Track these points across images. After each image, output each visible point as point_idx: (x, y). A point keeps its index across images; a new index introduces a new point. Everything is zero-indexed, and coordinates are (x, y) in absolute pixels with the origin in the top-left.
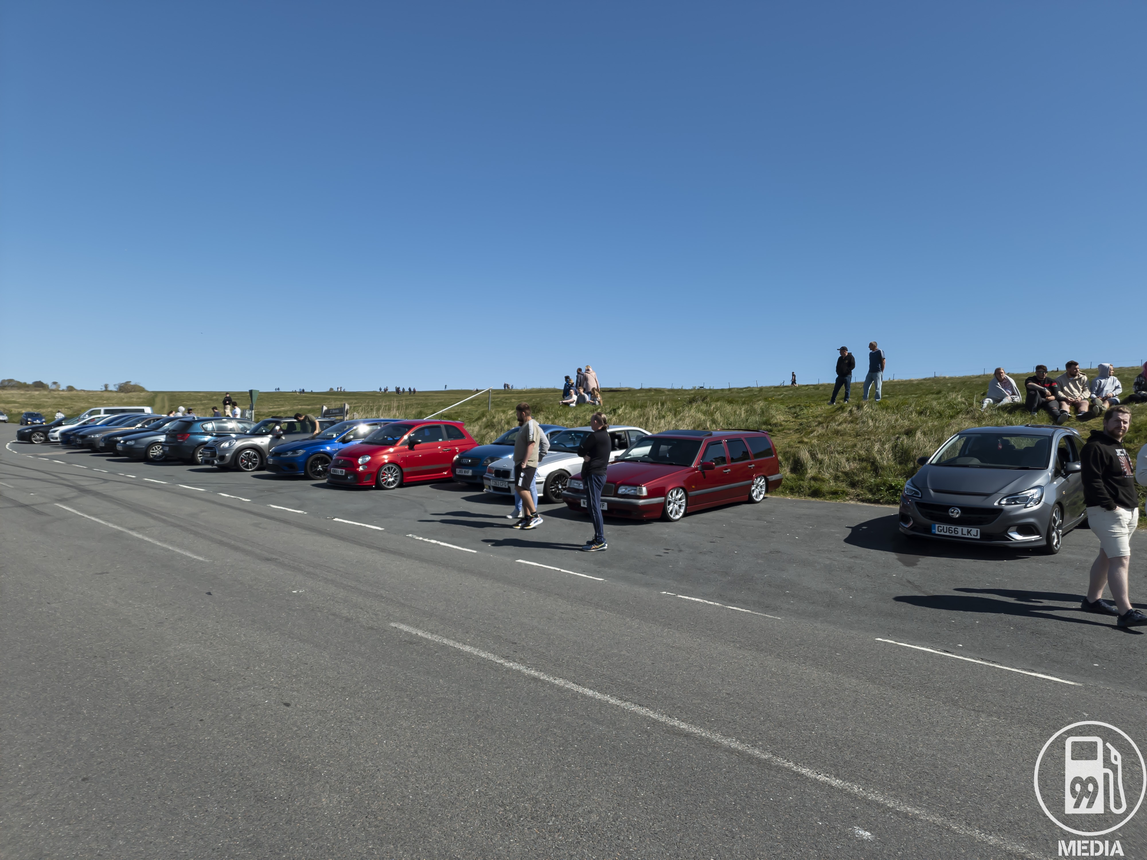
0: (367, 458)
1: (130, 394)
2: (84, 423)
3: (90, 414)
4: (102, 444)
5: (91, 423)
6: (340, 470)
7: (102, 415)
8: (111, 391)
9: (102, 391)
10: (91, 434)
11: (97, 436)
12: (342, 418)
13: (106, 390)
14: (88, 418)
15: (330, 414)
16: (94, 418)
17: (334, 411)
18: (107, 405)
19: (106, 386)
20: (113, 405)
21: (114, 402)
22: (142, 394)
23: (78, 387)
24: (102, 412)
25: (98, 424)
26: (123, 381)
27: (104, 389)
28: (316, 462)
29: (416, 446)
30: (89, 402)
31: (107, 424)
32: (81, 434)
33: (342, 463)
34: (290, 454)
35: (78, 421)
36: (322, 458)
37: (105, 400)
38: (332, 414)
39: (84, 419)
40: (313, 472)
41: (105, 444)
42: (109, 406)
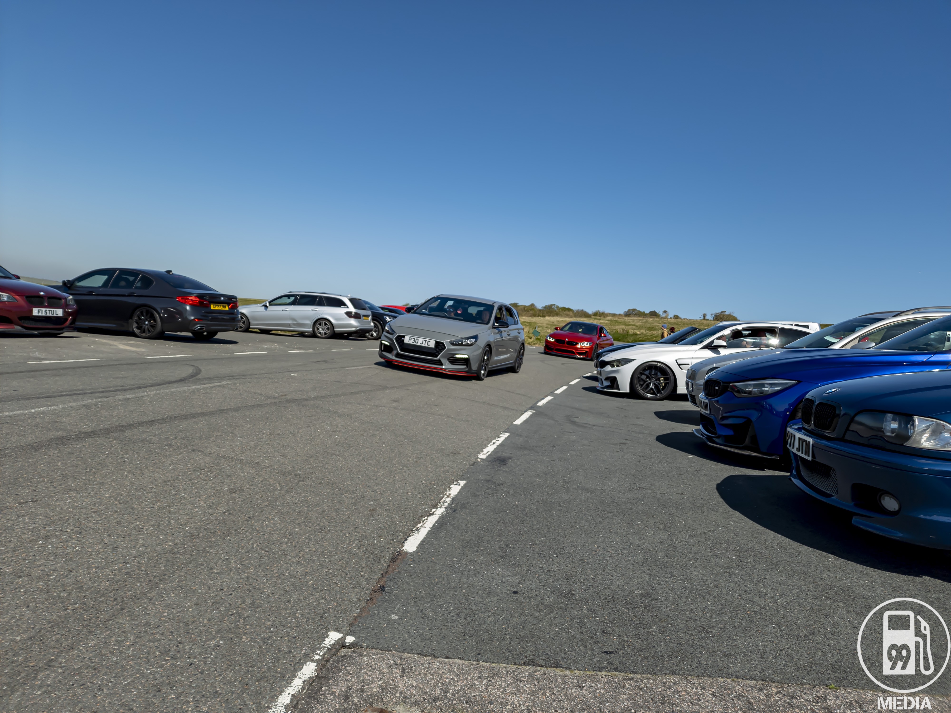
8: (708, 320)
23: (682, 316)
27: (702, 318)
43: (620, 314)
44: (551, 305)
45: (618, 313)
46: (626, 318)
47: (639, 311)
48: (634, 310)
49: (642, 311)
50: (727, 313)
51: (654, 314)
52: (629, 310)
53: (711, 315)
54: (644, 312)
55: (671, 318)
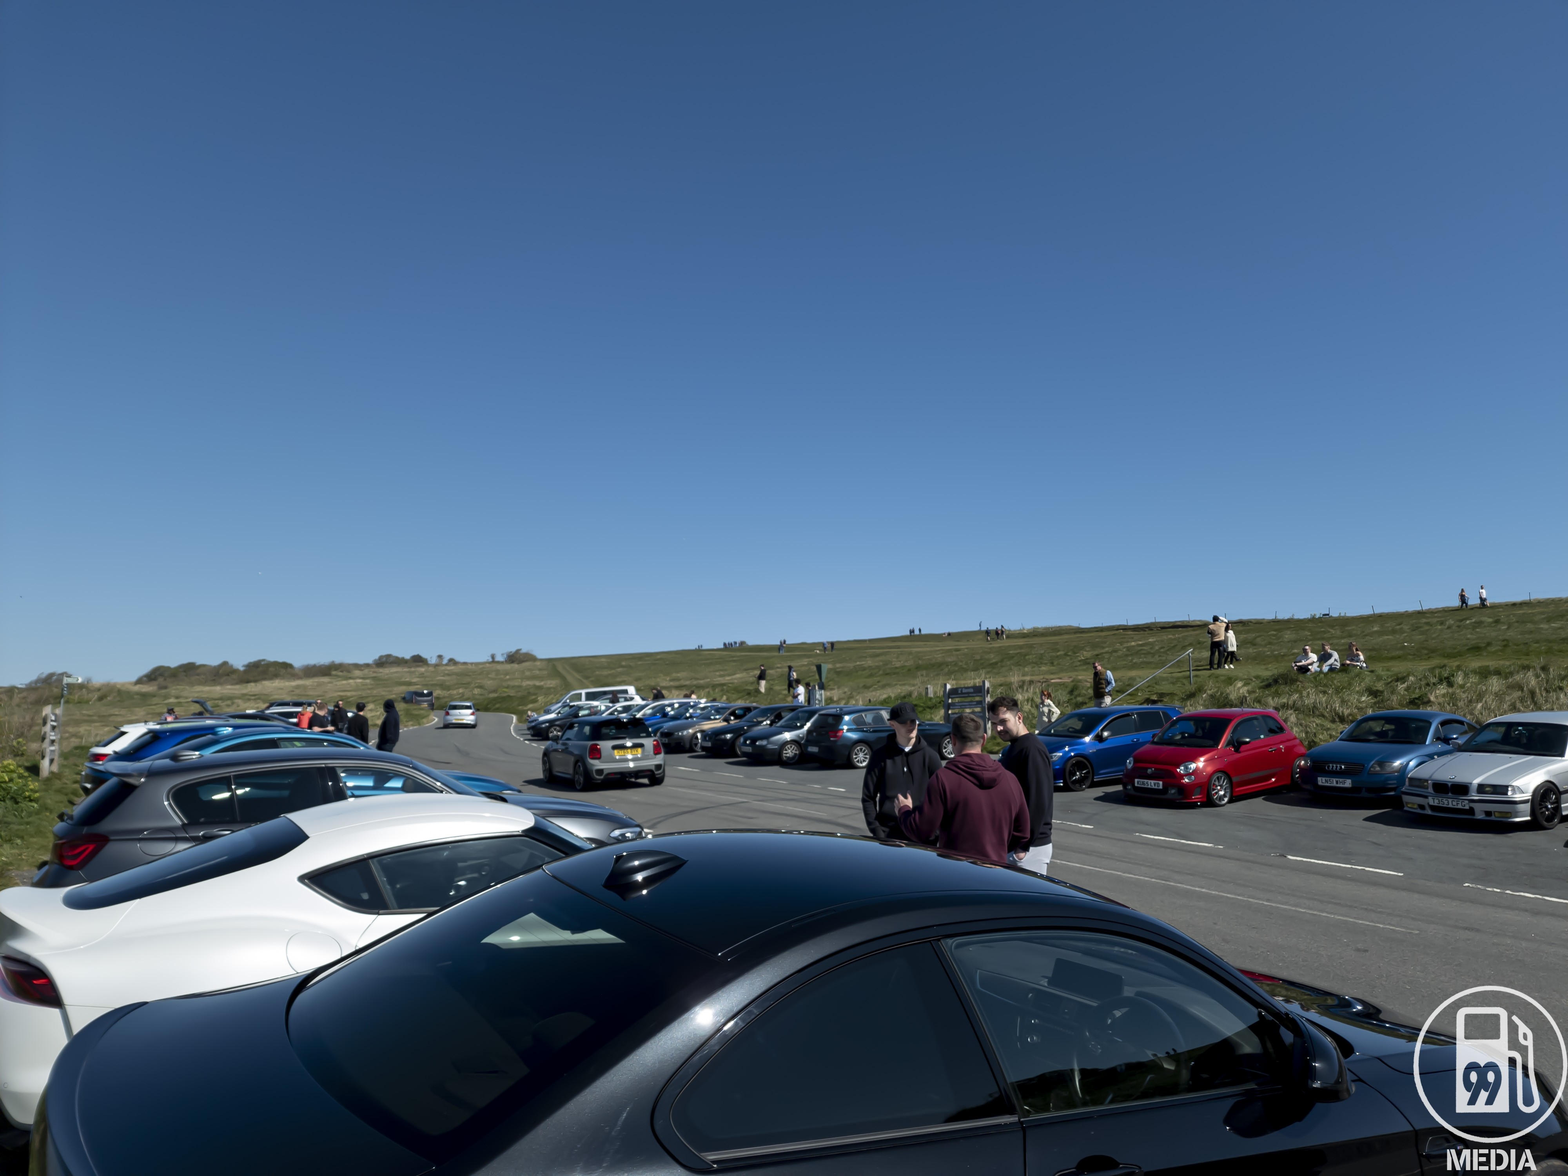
1: (520, 665)
8: (498, 662)
9: (489, 663)
13: (493, 661)
19: (493, 656)
22: (538, 663)
23: (460, 659)
26: (513, 649)
27: (491, 660)
33: (1153, 773)
43: (367, 665)
44: (260, 661)
45: (361, 662)
46: (381, 670)
47: (397, 658)
48: (389, 656)
49: (400, 655)
50: (524, 651)
51: (418, 660)
52: (381, 657)
53: (502, 655)
54: (403, 658)
55: (446, 665)
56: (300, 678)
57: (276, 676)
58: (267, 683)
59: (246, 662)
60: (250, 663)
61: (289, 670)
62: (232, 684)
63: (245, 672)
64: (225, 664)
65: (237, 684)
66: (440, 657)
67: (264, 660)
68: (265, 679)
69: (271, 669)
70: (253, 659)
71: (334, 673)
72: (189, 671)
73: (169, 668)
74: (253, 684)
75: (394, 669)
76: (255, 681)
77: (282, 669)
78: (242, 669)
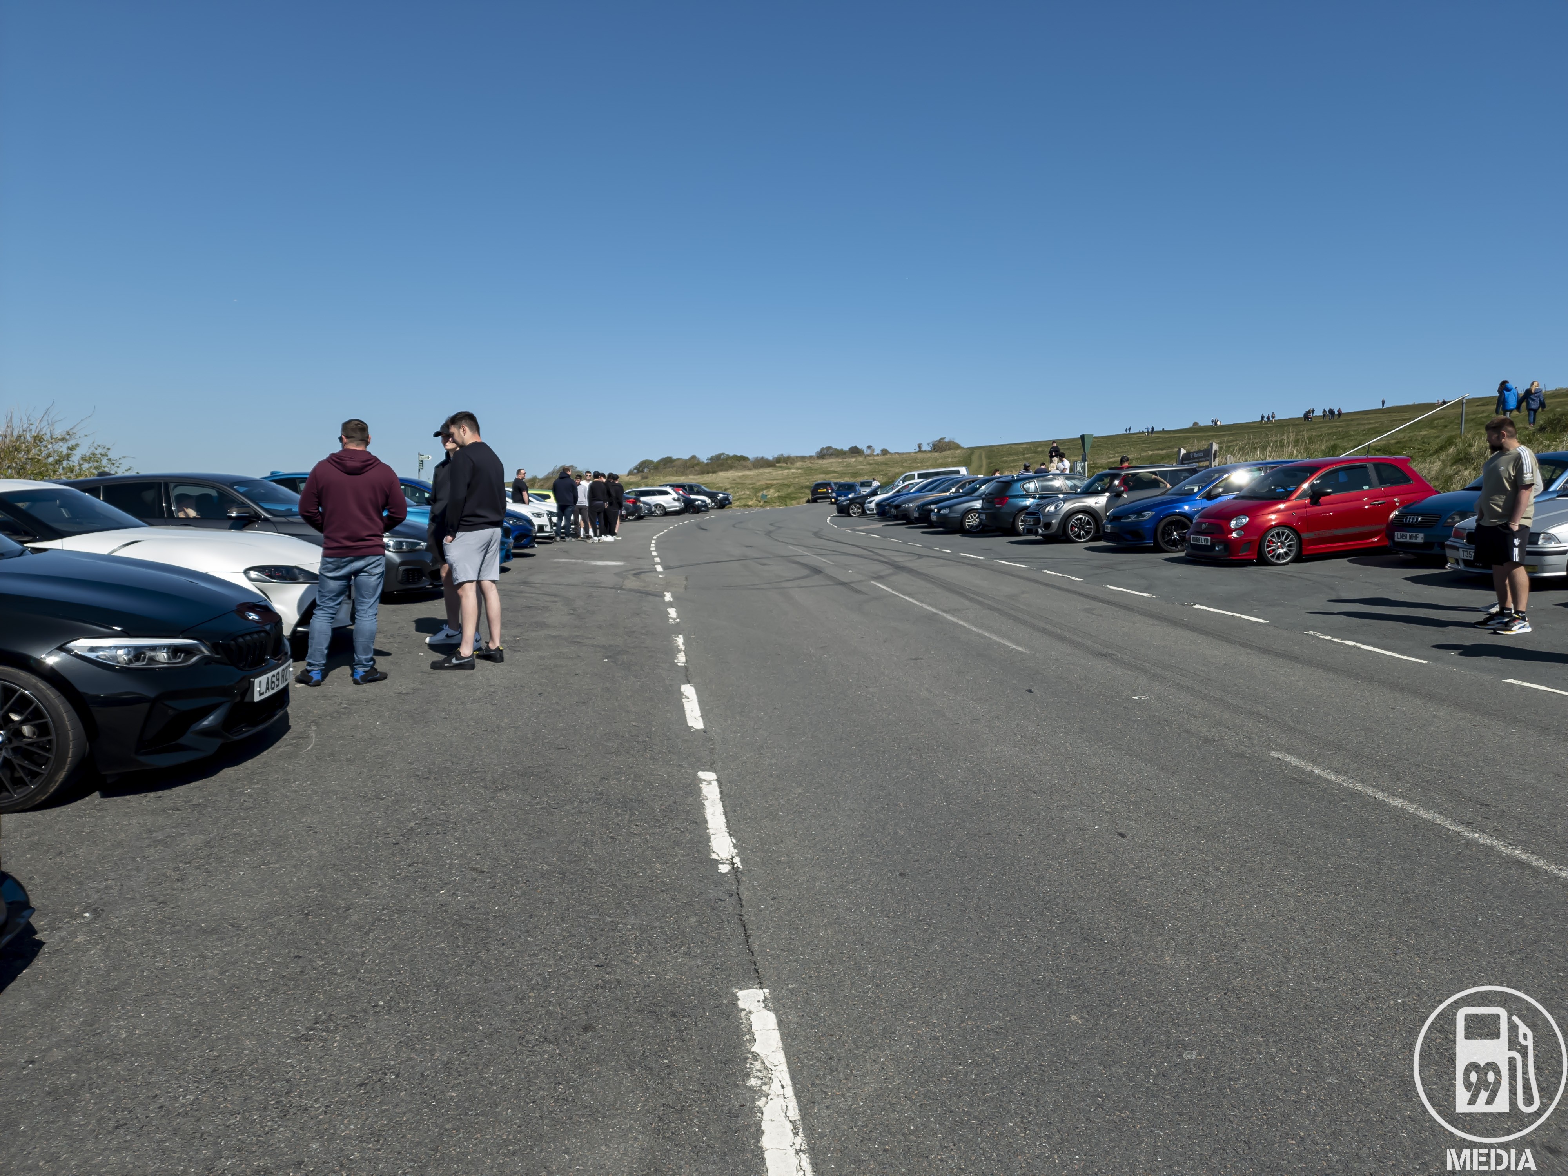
0: (1244, 520)
1: (945, 452)
2: (898, 491)
3: (904, 480)
4: (916, 515)
5: (904, 491)
6: (1203, 537)
7: (916, 480)
9: (916, 452)
10: (905, 503)
11: (911, 505)
12: (1207, 463)
13: (920, 451)
14: (902, 485)
15: (1190, 459)
16: (908, 485)
17: (1196, 455)
18: (922, 468)
19: (919, 446)
20: (928, 468)
21: (928, 464)
22: (958, 451)
24: (916, 476)
25: (912, 491)
26: (937, 438)
28: (1170, 527)
29: (1323, 499)
30: (903, 467)
31: (920, 490)
32: (895, 503)
33: (1206, 528)
34: (1133, 517)
35: (892, 489)
36: (1178, 521)
37: (918, 463)
38: (1194, 458)
39: (898, 486)
40: (1167, 542)
41: (920, 514)
42: (923, 469)
56: (750, 469)
57: (731, 467)
58: (722, 474)
59: (709, 456)
60: (713, 456)
61: (742, 462)
62: (695, 475)
63: (707, 464)
64: (694, 457)
65: (698, 474)
66: (869, 447)
67: (723, 454)
68: (722, 470)
69: (729, 462)
70: (715, 453)
71: (777, 465)
72: (667, 463)
73: (652, 462)
74: (710, 475)
75: (833, 460)
76: (714, 472)
77: (738, 461)
78: (706, 461)
